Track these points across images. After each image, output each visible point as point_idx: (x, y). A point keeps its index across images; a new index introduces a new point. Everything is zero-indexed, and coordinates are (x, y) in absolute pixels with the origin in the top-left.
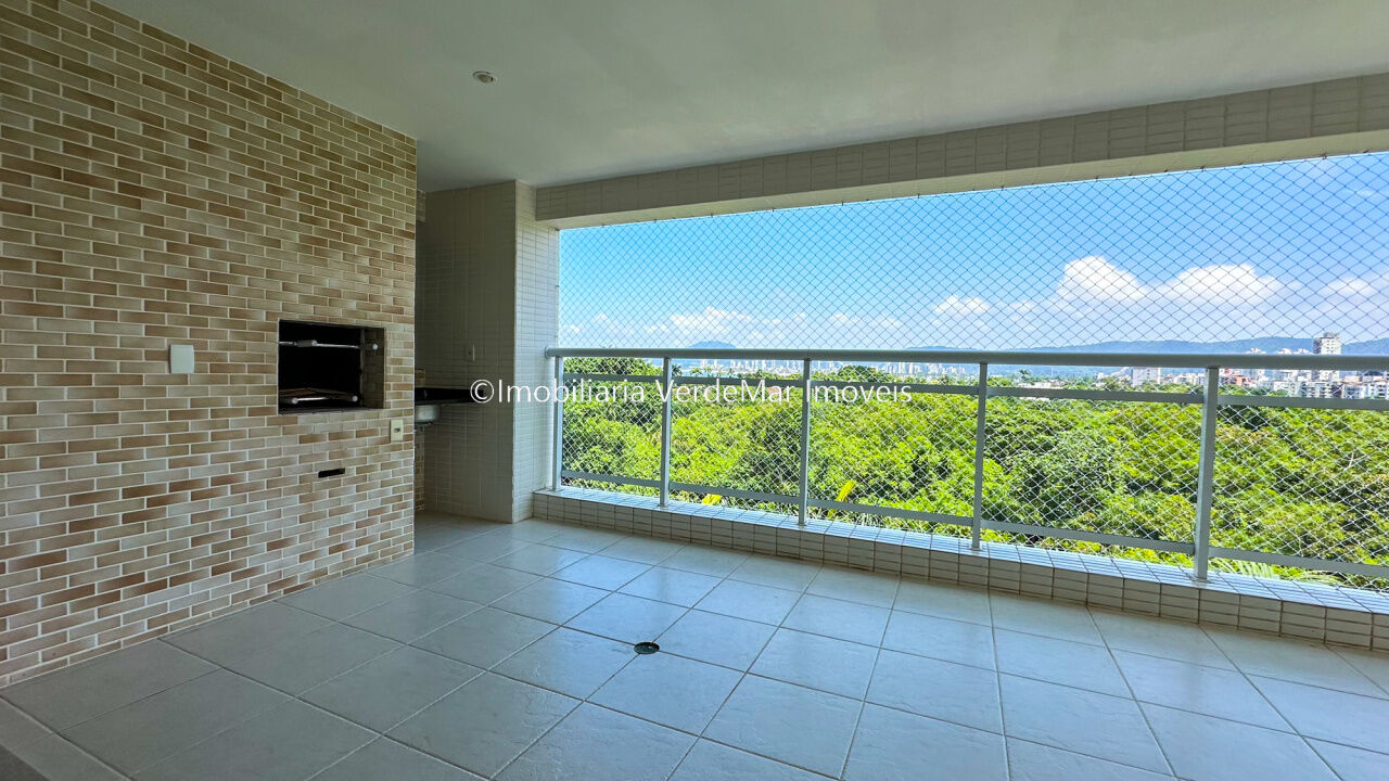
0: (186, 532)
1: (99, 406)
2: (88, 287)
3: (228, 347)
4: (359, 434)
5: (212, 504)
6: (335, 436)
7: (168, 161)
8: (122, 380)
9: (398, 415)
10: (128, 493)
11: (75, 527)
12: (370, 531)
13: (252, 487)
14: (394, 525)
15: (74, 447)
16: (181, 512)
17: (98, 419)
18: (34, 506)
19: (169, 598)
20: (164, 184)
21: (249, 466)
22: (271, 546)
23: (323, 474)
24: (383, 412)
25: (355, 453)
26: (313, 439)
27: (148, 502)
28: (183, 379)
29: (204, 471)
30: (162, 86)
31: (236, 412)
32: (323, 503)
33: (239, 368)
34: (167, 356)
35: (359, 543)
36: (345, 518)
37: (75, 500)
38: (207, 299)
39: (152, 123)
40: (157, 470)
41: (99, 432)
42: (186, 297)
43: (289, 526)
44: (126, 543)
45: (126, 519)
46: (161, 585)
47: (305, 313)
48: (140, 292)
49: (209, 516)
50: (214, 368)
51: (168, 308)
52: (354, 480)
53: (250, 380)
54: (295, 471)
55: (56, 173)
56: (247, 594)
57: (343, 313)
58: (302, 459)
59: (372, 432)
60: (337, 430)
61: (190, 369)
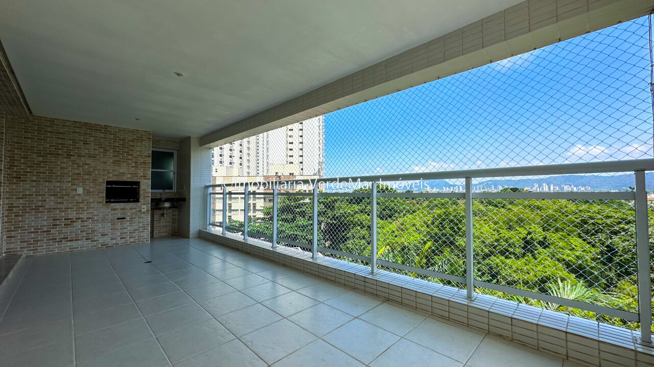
0: (79, 229)
1: (59, 200)
2: (59, 176)
3: (91, 187)
4: (130, 209)
5: (86, 224)
6: (123, 209)
7: (78, 148)
9: (145, 204)
10: (65, 219)
11: (53, 225)
13: (97, 220)
15: (54, 209)
16: (78, 225)
17: (59, 203)
18: (44, 220)
19: (74, 244)
20: (76, 153)
21: (95, 215)
22: (102, 235)
23: (118, 219)
24: (139, 204)
25: (129, 214)
26: (115, 210)
27: (70, 222)
28: (79, 195)
29: (84, 216)
30: (77, 132)
31: (94, 202)
32: (118, 226)
33: (94, 192)
34: (76, 190)
35: (130, 238)
37: (53, 220)
38: (86, 177)
39: (74, 141)
40: (73, 215)
41: (59, 206)
42: (81, 177)
43: (107, 231)
44: (64, 230)
45: (65, 225)
46: (73, 240)
47: (115, 179)
48: (70, 176)
49: (85, 226)
50: (88, 193)
51: (76, 179)
52: (128, 221)
53: (97, 195)
54: (110, 217)
55: (53, 154)
56: (95, 246)
58: (112, 215)
59: (135, 209)
60: (123, 207)
61: (81, 193)
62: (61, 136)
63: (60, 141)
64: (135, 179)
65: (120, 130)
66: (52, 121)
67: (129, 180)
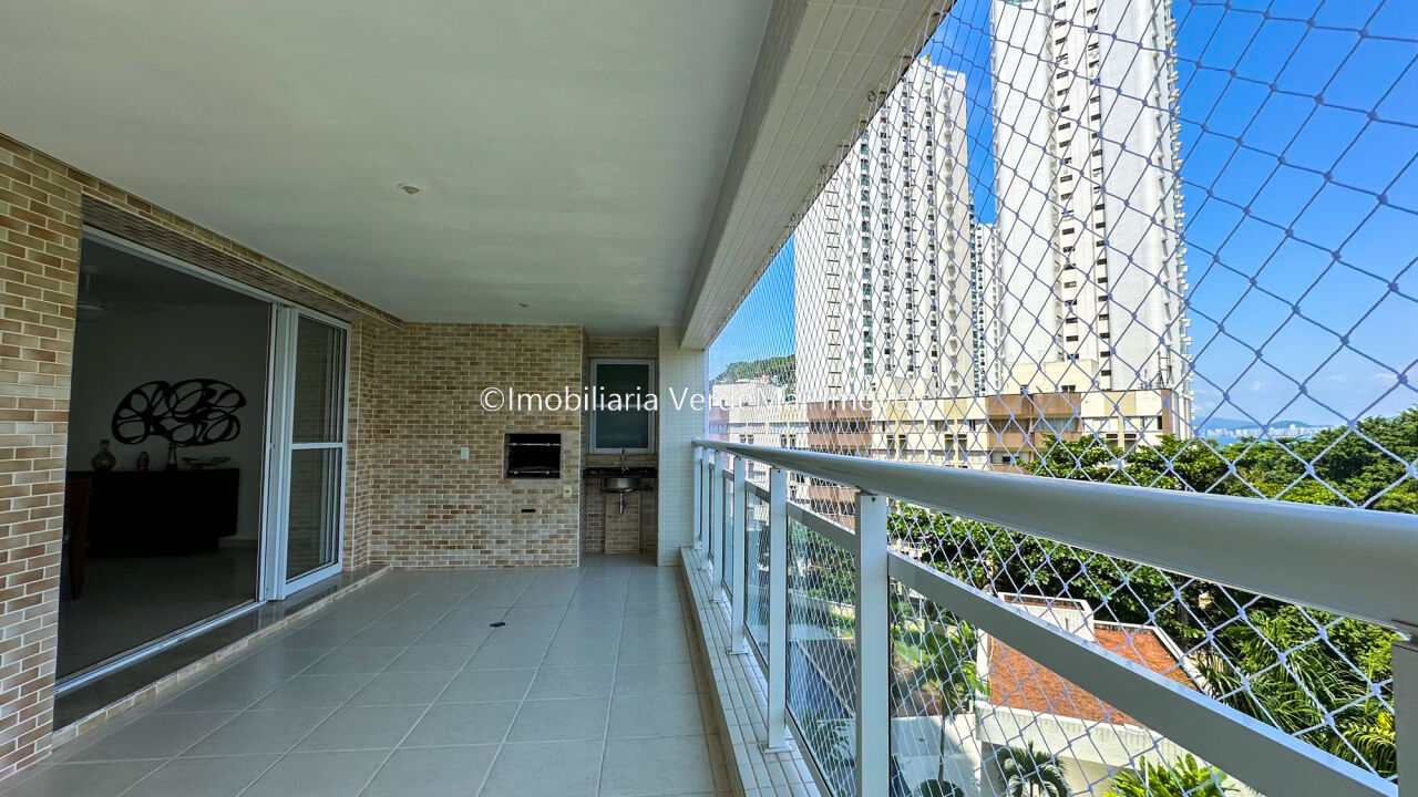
0: (463, 527)
1: (437, 472)
2: (436, 427)
3: (482, 447)
4: (544, 492)
5: (473, 517)
6: (530, 492)
7: (463, 373)
8: (444, 462)
9: (569, 483)
10: (445, 507)
11: (429, 517)
12: (550, 547)
13: (490, 512)
14: (564, 546)
15: (430, 487)
16: (462, 518)
17: (436, 477)
18: (417, 507)
19: (457, 554)
20: (460, 383)
21: (488, 502)
22: (498, 542)
23: (524, 511)
24: (558, 481)
25: (541, 502)
26: (518, 492)
27: (451, 512)
28: (464, 461)
29: (471, 502)
30: (461, 344)
31: (485, 477)
32: (523, 526)
33: (486, 456)
34: (459, 452)
35: (543, 552)
36: (534, 537)
37: (429, 507)
38: (475, 427)
39: (457, 359)
40: (455, 500)
41: (436, 482)
42: (467, 427)
43: (506, 534)
44: (443, 527)
45: (444, 517)
46: (453, 548)
47: (518, 430)
48: (451, 427)
49: (472, 522)
50: (477, 457)
51: (460, 432)
52: (540, 517)
53: (491, 462)
54: (509, 508)
55: (428, 388)
56: (487, 562)
57: (537, 428)
58: (513, 502)
59: (551, 491)
60: (532, 488)
61: (467, 457)
62: (440, 354)
63: (439, 364)
64: (552, 430)
65: (527, 329)
66: (428, 327)
67: (542, 432)
